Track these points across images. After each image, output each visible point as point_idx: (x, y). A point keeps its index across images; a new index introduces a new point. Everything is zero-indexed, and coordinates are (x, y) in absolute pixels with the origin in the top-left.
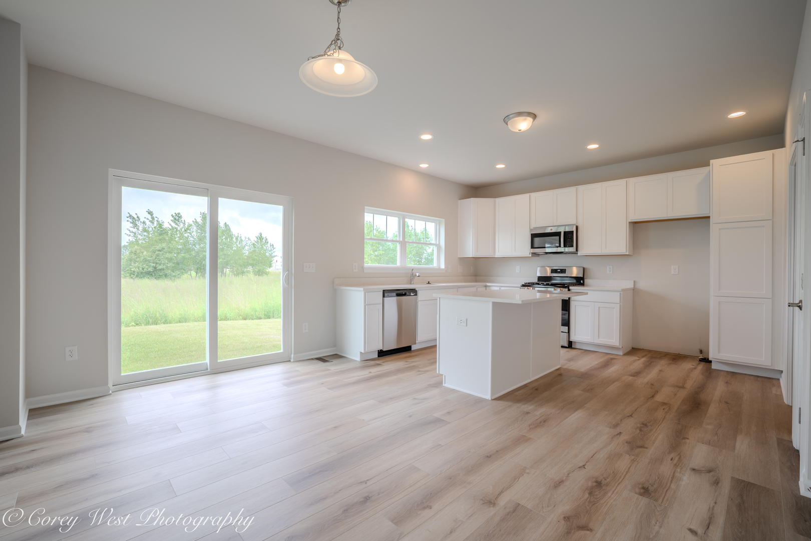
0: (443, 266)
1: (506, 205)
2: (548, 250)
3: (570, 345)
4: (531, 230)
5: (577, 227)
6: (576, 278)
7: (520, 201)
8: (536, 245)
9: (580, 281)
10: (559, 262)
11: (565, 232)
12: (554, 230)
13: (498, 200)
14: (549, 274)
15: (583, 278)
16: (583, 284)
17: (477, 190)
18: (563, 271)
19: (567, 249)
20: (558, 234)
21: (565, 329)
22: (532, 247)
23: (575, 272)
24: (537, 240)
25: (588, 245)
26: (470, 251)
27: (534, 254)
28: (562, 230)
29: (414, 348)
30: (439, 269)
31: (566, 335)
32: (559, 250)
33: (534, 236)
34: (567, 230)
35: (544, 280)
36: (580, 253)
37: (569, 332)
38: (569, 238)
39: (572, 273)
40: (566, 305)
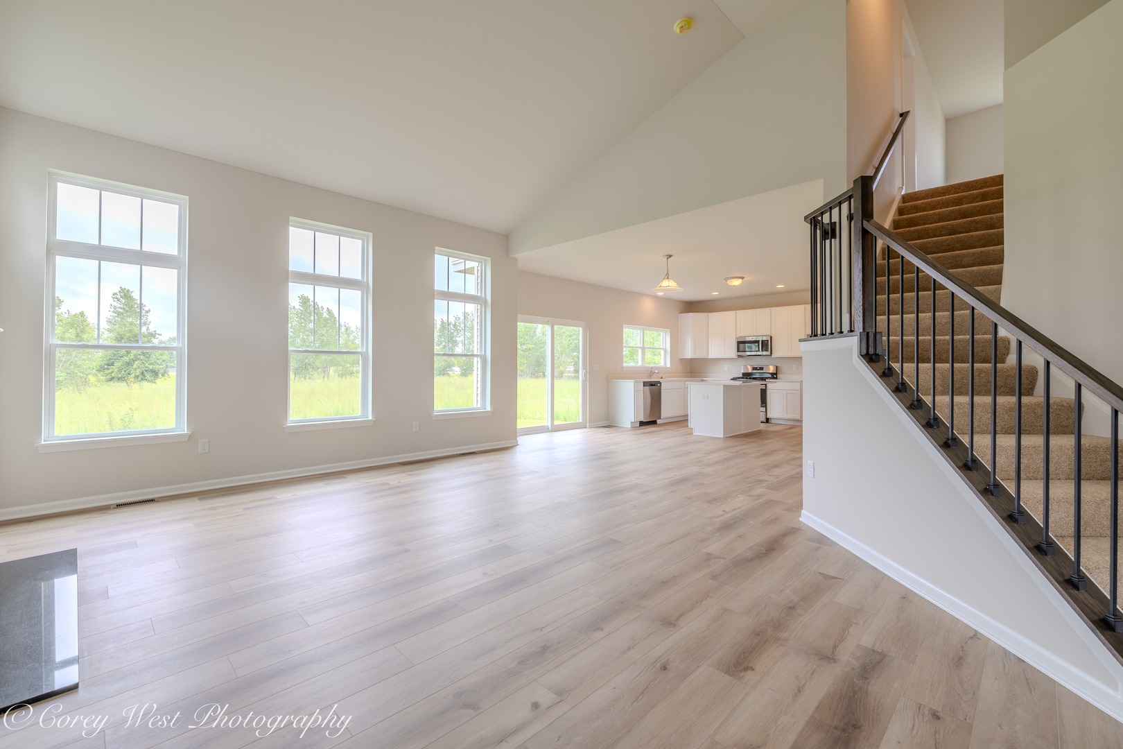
0: (669, 365)
1: (716, 318)
2: (748, 353)
3: (767, 420)
4: (737, 338)
5: (771, 337)
6: (772, 374)
7: (729, 316)
8: (741, 349)
9: (774, 376)
10: (758, 362)
11: (762, 341)
12: (754, 339)
13: (711, 315)
14: (750, 370)
15: (776, 374)
16: (776, 378)
17: (691, 306)
18: (761, 369)
19: (764, 353)
20: (758, 342)
21: (764, 409)
22: (738, 351)
23: (772, 369)
24: (741, 345)
25: (780, 350)
26: (689, 354)
27: (739, 356)
28: (760, 339)
29: (659, 422)
30: (666, 368)
31: (764, 413)
32: (758, 353)
33: (739, 343)
34: (765, 338)
35: (747, 376)
36: (773, 356)
37: (766, 411)
38: (765, 345)
39: (769, 370)
40: (764, 393)
